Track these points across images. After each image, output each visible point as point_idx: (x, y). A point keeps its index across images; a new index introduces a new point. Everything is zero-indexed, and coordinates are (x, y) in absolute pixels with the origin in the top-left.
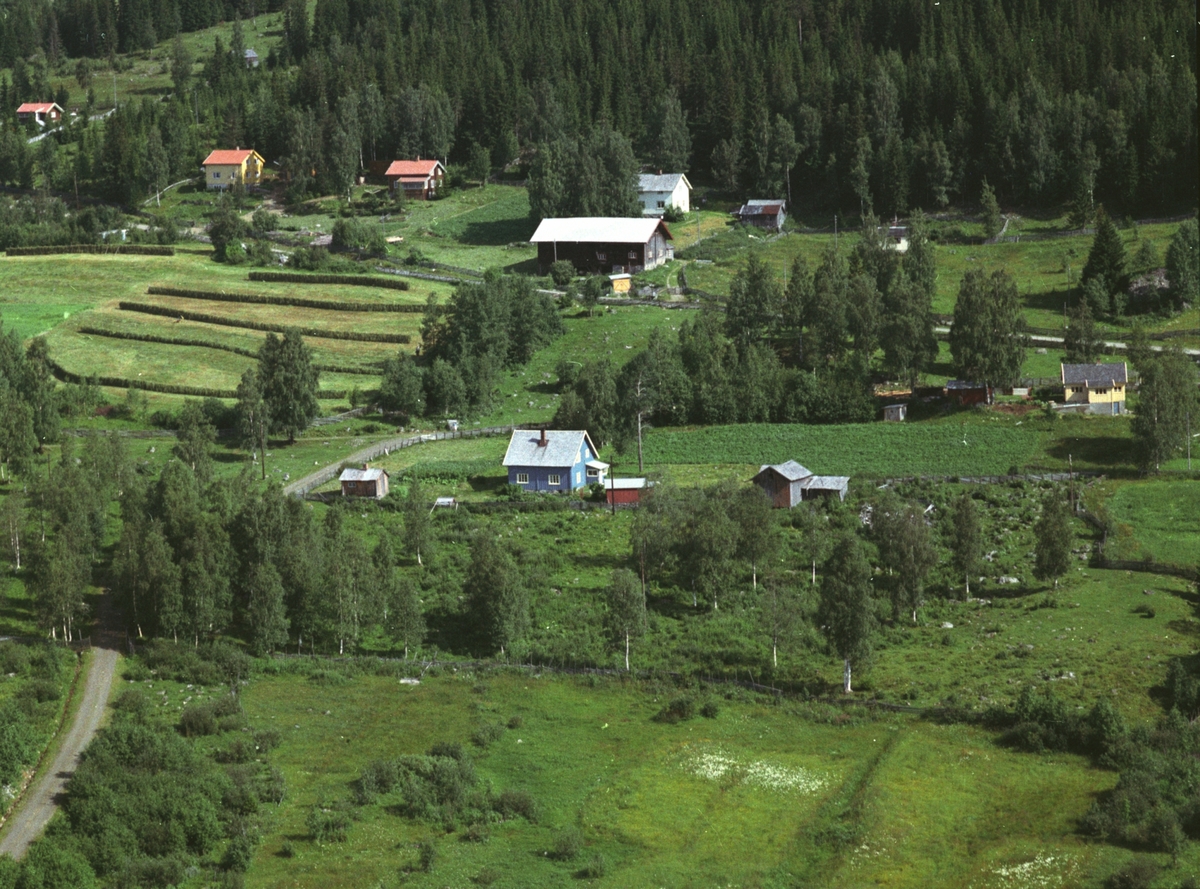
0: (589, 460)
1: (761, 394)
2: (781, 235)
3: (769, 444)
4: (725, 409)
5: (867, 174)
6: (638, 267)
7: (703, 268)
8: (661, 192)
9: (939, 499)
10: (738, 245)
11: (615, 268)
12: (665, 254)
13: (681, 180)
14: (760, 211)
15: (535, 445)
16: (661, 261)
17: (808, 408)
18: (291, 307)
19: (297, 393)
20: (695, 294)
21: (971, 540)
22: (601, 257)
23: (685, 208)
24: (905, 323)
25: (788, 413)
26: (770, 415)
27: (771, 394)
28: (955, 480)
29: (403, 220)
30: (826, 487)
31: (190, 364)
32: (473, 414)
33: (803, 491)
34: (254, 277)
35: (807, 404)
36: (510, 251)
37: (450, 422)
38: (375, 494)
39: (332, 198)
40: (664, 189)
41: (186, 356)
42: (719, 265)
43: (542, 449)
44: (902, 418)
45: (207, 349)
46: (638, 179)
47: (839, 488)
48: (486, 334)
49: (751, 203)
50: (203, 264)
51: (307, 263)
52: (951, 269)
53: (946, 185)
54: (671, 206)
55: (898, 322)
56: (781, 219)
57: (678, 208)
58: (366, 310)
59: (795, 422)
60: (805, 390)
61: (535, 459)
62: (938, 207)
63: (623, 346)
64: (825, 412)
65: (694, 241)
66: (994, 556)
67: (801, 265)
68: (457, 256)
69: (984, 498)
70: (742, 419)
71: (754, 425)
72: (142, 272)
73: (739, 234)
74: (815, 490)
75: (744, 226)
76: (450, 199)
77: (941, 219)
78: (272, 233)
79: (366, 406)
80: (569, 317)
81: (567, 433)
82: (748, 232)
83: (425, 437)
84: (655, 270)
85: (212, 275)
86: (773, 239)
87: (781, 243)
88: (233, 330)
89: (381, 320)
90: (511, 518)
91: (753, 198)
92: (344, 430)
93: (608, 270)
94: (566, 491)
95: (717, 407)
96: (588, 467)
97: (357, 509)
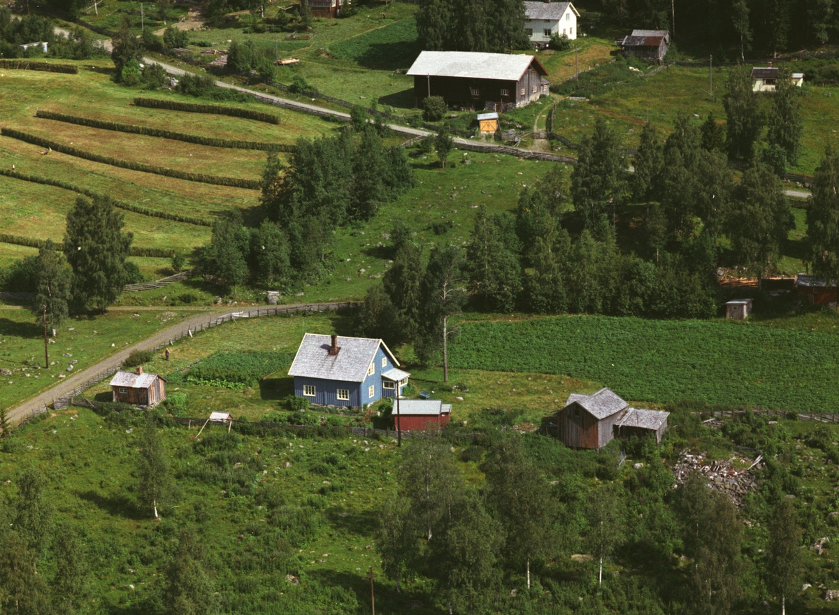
0: (387, 369)
1: (594, 283)
2: (660, 68)
3: (595, 346)
4: (554, 298)
5: (747, 10)
6: (510, 104)
7: (575, 107)
8: (548, 21)
9: (769, 450)
10: (615, 80)
11: (488, 104)
12: (539, 90)
13: (568, 8)
14: (642, 42)
15: (325, 352)
16: (534, 97)
17: (644, 301)
18: (162, 139)
19: (103, 263)
20: (558, 140)
21: (790, 557)
22: (475, 93)
23: (573, 36)
24: (752, 215)
25: (623, 306)
26: (603, 305)
27: (604, 282)
28: (792, 417)
29: (307, 38)
30: (641, 425)
31: (37, 206)
32: (298, 284)
33: (615, 427)
34: (139, 103)
35: (642, 296)
36: (395, 77)
37: (271, 293)
38: (147, 403)
39: (247, 12)
40: (551, 18)
41: (36, 197)
42: (591, 103)
43: (332, 358)
44: (745, 315)
45: (60, 189)
46: (524, 8)
47: (656, 428)
48: (321, 193)
49: (636, 33)
50: (100, 83)
51: (193, 89)
52: (824, 115)
53: (826, 23)
54: (557, 34)
55: (744, 212)
56: (662, 52)
57: (565, 36)
58: (231, 147)
59: (629, 315)
60: (641, 281)
61: (323, 370)
62: (818, 44)
63: (469, 204)
64: (662, 305)
65: (572, 74)
66: (825, 546)
67: (650, 135)
68: (346, 82)
69: (822, 447)
70: (573, 310)
71: (584, 317)
72: (40, 91)
73: (620, 66)
74: (628, 427)
75: (626, 57)
76: (356, 17)
77: (820, 57)
78: (180, 49)
79: (192, 268)
80: (422, 166)
81: (361, 340)
82: (629, 64)
83: (236, 314)
84: (527, 107)
85: (102, 97)
86: (653, 72)
87: (660, 78)
88: (95, 166)
89: (242, 159)
90: (284, 445)
91: (638, 28)
92: (160, 298)
93: (480, 108)
94: (355, 408)
95: (546, 295)
96: (384, 378)
97: (122, 422)
